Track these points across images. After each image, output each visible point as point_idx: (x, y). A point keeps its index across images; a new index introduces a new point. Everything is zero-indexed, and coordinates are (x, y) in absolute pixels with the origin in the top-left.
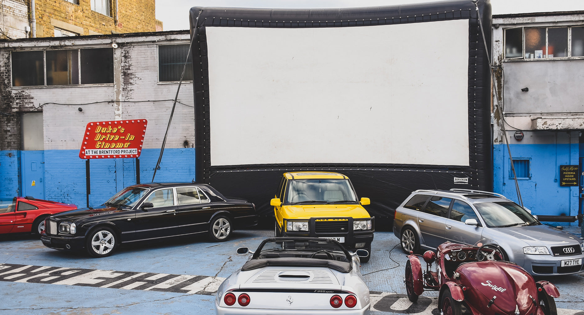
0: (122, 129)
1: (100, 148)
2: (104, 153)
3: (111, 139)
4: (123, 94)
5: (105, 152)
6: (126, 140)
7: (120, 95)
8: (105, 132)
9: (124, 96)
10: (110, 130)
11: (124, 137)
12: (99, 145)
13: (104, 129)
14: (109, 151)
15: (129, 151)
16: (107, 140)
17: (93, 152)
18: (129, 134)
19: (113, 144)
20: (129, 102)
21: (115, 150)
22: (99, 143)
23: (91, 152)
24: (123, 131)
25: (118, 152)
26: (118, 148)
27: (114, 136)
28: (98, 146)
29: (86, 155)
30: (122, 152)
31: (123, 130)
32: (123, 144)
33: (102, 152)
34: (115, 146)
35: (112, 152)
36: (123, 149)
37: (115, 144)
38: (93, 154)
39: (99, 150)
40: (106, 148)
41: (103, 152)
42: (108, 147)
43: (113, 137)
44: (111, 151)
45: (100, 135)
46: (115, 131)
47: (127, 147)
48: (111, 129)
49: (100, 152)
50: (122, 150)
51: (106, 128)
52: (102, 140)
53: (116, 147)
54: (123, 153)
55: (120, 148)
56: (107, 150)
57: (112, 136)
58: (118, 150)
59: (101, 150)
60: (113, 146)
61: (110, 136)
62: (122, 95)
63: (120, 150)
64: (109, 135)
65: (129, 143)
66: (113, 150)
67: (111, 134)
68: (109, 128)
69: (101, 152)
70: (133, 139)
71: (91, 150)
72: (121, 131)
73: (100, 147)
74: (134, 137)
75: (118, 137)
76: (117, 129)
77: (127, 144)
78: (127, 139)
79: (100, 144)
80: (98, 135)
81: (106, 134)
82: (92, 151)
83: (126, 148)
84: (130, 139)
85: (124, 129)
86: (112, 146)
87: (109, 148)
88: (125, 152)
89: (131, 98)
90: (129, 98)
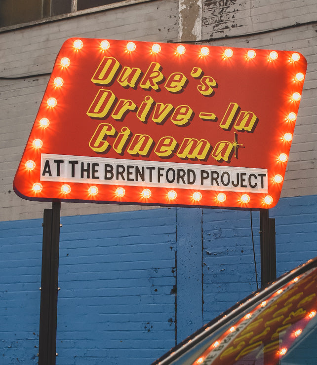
0: (207, 81)
1: (109, 153)
2: (125, 175)
3: (160, 120)
4: (208, 14)
5: (129, 173)
6: (223, 127)
7: (196, 23)
8: (132, 85)
9: (210, 21)
10: (155, 81)
11: (213, 117)
12: (106, 137)
13: (129, 71)
14: (147, 172)
15: (234, 178)
16: (142, 118)
17: (78, 168)
18: (236, 106)
19: (167, 142)
20: (227, 38)
21: (176, 166)
22: (104, 131)
23: (66, 168)
24: (210, 91)
25: (186, 178)
26: (186, 160)
27: (170, 107)
28: (101, 144)
29: (42, 179)
30: (203, 178)
31: (209, 84)
32: (208, 146)
33: (118, 173)
34: (175, 151)
35: (160, 175)
36: (209, 168)
37: (175, 143)
38: (78, 179)
39: (103, 161)
40: (137, 157)
41: (121, 170)
42: (145, 152)
43: (165, 109)
44: (155, 173)
45: (113, 97)
46: (176, 86)
47: (226, 159)
48: (161, 77)
49: (106, 172)
50: (203, 172)
51: (139, 71)
52: (119, 116)
53: (180, 156)
54: (208, 182)
55: (195, 161)
56: (140, 164)
57: (163, 106)
58: (186, 166)
59: (114, 162)
60: (166, 151)
61: (153, 105)
62: (204, 19)
63: (197, 168)
64: (151, 101)
65: (235, 144)
66: (166, 165)
67: (161, 95)
68: (151, 72)
69: (114, 172)
70: (249, 128)
71: (66, 158)
72: (204, 87)
73: (110, 147)
74: (254, 118)
75: (190, 111)
76: (184, 79)
77: (226, 147)
78: (226, 126)
79: (109, 133)
80: (105, 94)
81: (136, 94)
82: (73, 163)
83: (221, 163)
84: (237, 128)
85: (214, 83)
86: (163, 149)
87: (150, 156)
88: (219, 180)
89: (233, 26)
90: (227, 27)
